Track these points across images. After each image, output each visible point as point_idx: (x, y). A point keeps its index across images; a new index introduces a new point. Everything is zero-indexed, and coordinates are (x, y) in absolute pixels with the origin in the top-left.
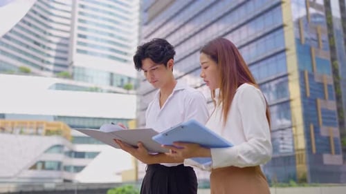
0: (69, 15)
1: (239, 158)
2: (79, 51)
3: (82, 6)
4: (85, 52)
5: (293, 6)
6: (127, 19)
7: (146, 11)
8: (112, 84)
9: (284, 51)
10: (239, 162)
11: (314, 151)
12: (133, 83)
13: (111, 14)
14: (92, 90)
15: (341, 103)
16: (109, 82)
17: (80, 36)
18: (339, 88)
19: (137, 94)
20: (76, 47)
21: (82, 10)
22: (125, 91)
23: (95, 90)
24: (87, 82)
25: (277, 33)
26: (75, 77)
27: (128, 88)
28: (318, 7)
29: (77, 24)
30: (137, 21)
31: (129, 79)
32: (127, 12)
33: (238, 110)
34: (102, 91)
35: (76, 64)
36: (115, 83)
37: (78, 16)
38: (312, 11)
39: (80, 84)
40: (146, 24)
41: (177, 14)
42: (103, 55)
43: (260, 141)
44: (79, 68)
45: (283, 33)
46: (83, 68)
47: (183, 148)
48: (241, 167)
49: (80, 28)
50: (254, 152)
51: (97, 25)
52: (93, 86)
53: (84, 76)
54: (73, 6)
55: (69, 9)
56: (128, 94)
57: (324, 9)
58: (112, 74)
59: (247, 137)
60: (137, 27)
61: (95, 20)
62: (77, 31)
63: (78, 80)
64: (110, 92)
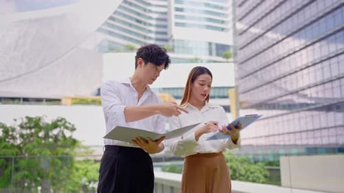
2: (177, 24)
4: (183, 25)
8: (211, 54)
12: (231, 51)
14: (192, 61)
17: (177, 9)
20: (174, 20)
22: (224, 60)
23: (196, 61)
26: (176, 50)
27: (227, 57)
34: (202, 62)
35: (175, 37)
36: (214, 53)
44: (179, 41)
46: (182, 41)
53: (183, 48)
56: (227, 62)
58: (210, 44)
62: (174, 5)
63: (179, 53)
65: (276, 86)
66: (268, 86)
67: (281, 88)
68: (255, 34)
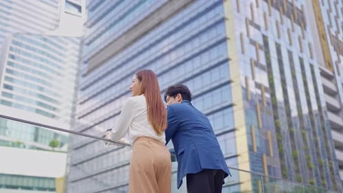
2: (2, 102)
3: (13, 57)
8: (36, 139)
9: (231, 106)
12: (59, 140)
14: (13, 145)
15: (284, 160)
16: (33, 137)
17: (6, 87)
18: (282, 146)
21: (11, 60)
22: (51, 148)
23: (17, 145)
25: (224, 88)
27: (54, 145)
28: (261, 67)
29: (5, 74)
31: (56, 135)
34: (24, 147)
36: (40, 139)
37: (6, 66)
38: (257, 71)
40: (85, 75)
42: (30, 109)
45: (230, 88)
49: (7, 78)
52: (15, 140)
56: (53, 151)
57: (266, 69)
58: (37, 130)
62: (4, 81)
64: (33, 148)
65: (96, 180)
66: (89, 180)
67: (101, 183)
68: (83, 126)
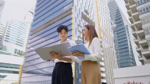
0: (4, 29)
1: (93, 58)
2: (5, 41)
3: (10, 27)
4: (8, 41)
5: (75, 37)
6: (24, 33)
7: (32, 31)
8: (15, 53)
10: (93, 59)
11: (77, 78)
12: (23, 53)
13: (19, 31)
14: (8, 54)
16: (14, 52)
17: (7, 36)
19: (24, 57)
20: (4, 39)
22: (20, 56)
23: (9, 54)
24: (7, 51)
26: (2, 49)
27: (21, 55)
28: (81, 38)
29: (6, 32)
30: (28, 34)
31: (22, 52)
32: (25, 31)
33: (93, 45)
34: (11, 55)
35: (3, 45)
36: (17, 53)
37: (7, 29)
38: (80, 39)
39: (3, 51)
40: (31, 35)
41: (41, 34)
42: (14, 43)
43: (99, 54)
44: (4, 46)
46: (6, 47)
47: (76, 53)
48: (93, 61)
49: (7, 33)
50: (97, 56)
51: (14, 33)
52: (8, 53)
53: (6, 49)
54: (6, 26)
55: (5, 27)
56: (21, 57)
58: (16, 50)
59: (95, 53)
60: (28, 36)
61: (13, 32)
62: (6, 34)
63: (3, 50)
64: (14, 55)
67: (36, 67)
